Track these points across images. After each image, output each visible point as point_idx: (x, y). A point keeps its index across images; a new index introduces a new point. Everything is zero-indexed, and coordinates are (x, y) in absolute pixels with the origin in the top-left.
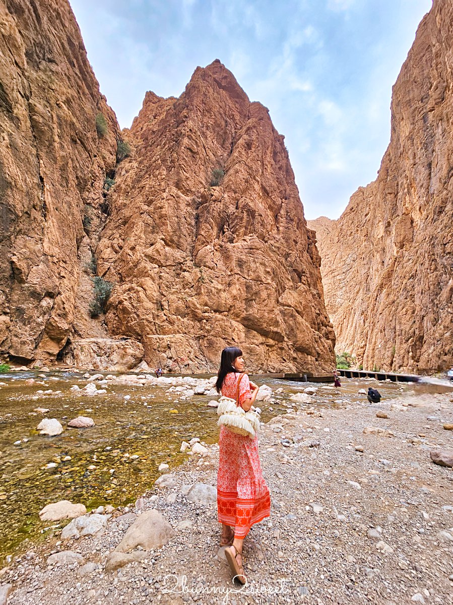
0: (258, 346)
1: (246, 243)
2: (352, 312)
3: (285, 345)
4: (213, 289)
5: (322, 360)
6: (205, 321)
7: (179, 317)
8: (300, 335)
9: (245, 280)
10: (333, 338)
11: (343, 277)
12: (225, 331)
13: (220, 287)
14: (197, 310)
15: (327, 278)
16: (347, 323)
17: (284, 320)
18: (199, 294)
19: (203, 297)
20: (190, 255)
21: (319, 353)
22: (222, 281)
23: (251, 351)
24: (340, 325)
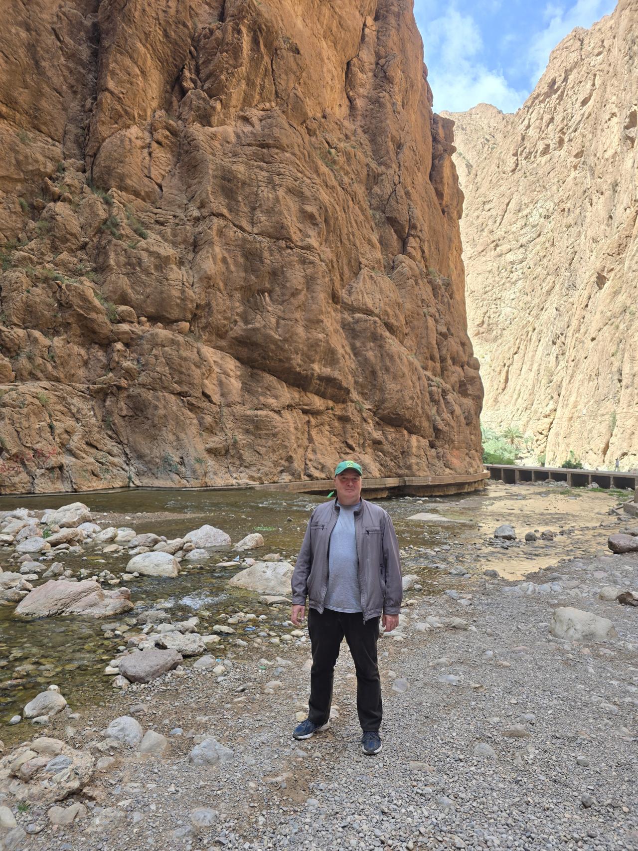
0: (278, 412)
1: (248, 129)
2: (534, 338)
3: (351, 408)
4: (144, 255)
5: (447, 446)
6: (119, 346)
7: (37, 333)
8: (392, 386)
9: (240, 234)
10: (477, 393)
11: (521, 256)
12: (181, 373)
13: (167, 250)
14: (93, 315)
15: (484, 259)
16: (520, 364)
17: (353, 348)
18: (101, 269)
19: (114, 277)
20: (76, 152)
21: (438, 430)
22: (175, 235)
23: (258, 428)
24: (506, 368)
